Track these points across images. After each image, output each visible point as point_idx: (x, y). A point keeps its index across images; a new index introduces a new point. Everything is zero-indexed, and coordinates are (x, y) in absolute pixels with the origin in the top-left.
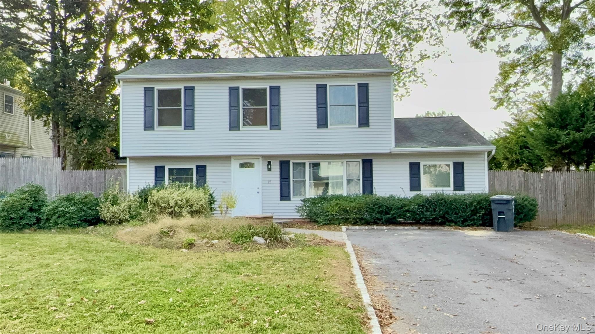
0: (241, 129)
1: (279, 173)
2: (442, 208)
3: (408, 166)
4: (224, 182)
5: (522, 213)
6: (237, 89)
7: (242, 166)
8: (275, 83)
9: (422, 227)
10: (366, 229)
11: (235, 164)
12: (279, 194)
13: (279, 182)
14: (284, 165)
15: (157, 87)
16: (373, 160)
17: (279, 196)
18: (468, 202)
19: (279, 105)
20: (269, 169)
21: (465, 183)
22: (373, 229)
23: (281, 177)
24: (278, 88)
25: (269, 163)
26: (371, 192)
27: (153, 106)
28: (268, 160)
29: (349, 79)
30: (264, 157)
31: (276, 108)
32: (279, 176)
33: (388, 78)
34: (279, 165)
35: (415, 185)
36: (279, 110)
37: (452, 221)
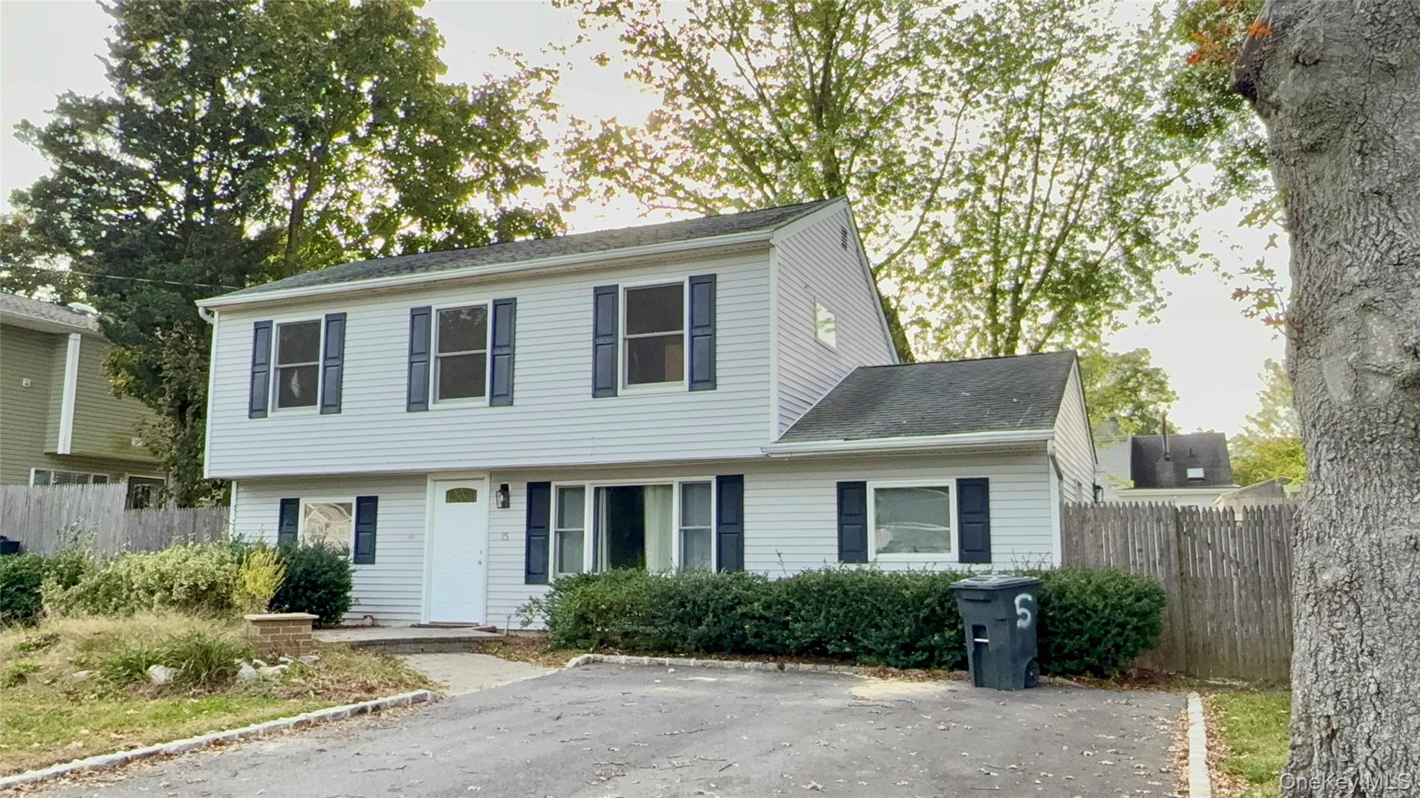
0: (431, 406)
1: (524, 514)
2: (833, 611)
3: (834, 491)
4: (411, 536)
5: (1080, 633)
6: (426, 311)
7: (453, 496)
8: (504, 293)
9: (788, 666)
10: (642, 666)
11: (436, 493)
12: (523, 566)
13: (524, 536)
14: (537, 492)
15: (280, 319)
16: (746, 479)
17: (523, 573)
18: (907, 593)
19: (511, 345)
20: (506, 505)
21: (993, 541)
22: (660, 664)
23: (530, 525)
24: (512, 303)
25: (504, 489)
26: (740, 564)
27: (267, 363)
28: (503, 481)
29: (669, 268)
30: (494, 473)
31: (505, 351)
32: (524, 521)
33: (764, 257)
34: (525, 491)
35: (852, 546)
36: (512, 355)
37: (869, 652)
